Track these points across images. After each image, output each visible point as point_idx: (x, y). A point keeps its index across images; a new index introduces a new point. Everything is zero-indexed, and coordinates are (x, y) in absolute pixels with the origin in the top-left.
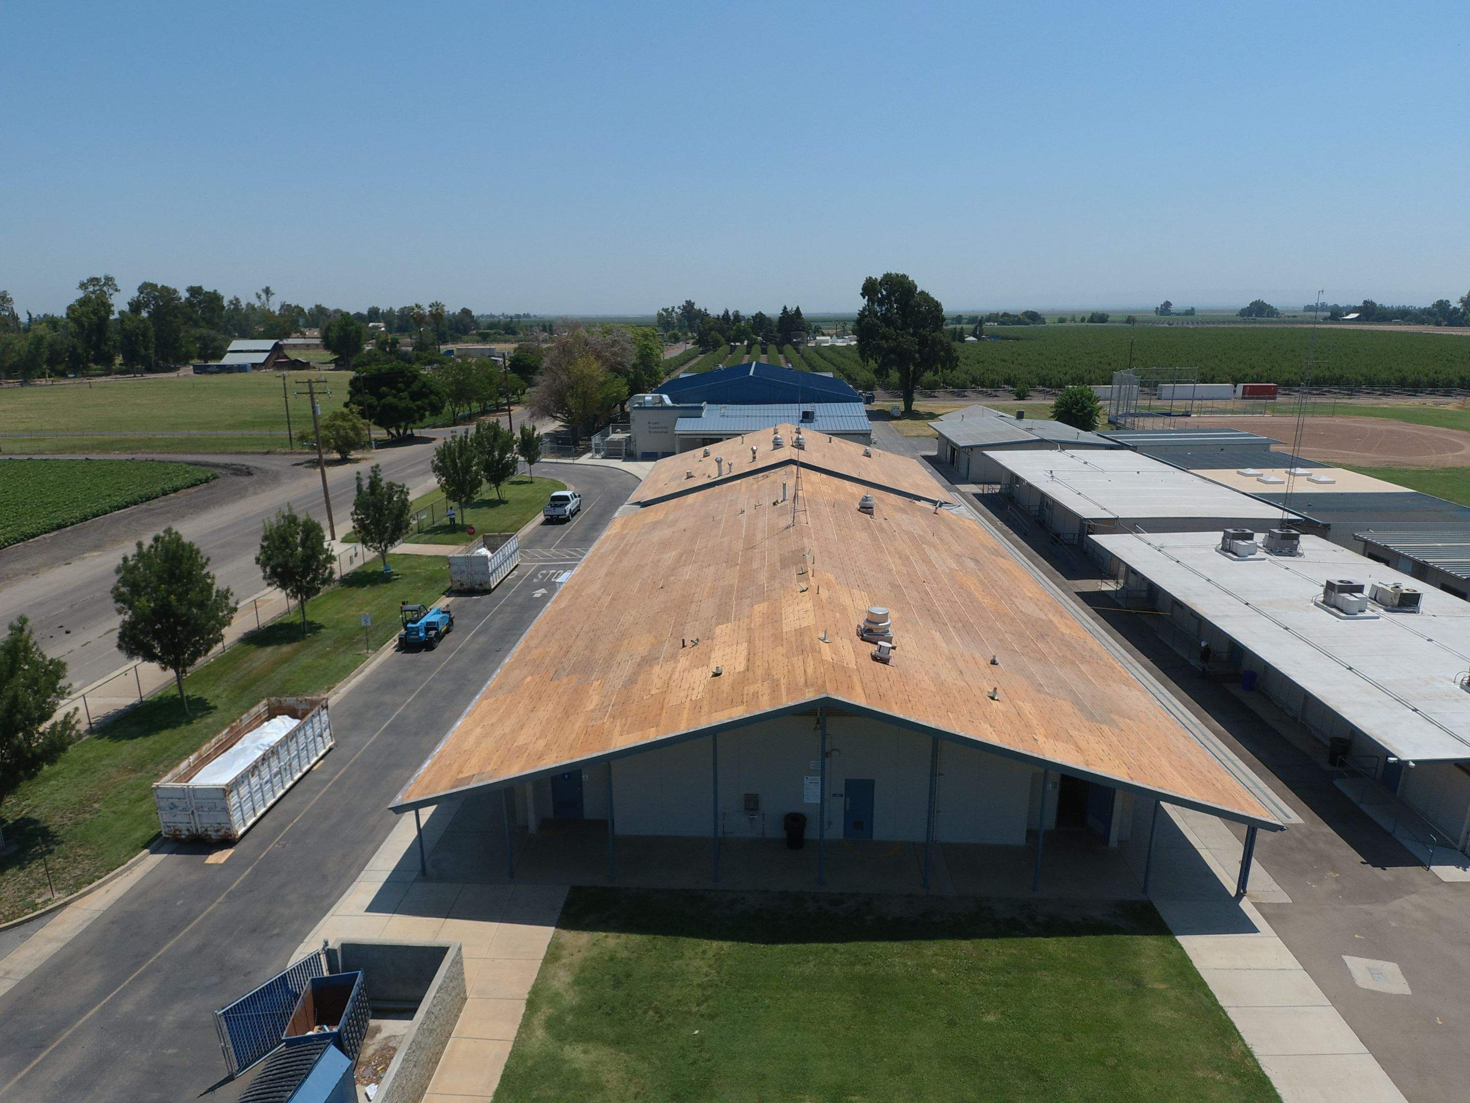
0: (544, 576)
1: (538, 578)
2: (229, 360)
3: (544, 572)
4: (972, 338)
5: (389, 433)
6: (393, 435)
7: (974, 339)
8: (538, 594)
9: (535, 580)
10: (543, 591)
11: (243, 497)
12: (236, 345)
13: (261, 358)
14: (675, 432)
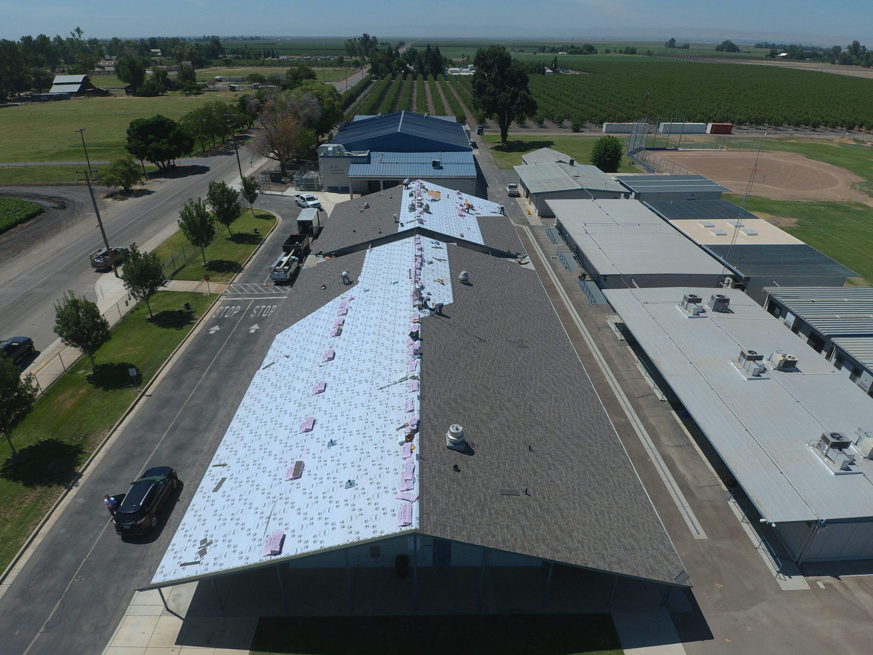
0: (258, 310)
1: (253, 313)
2: (55, 90)
3: (258, 307)
4: (549, 71)
5: (158, 165)
6: (160, 166)
7: (551, 71)
8: (254, 328)
9: (252, 316)
10: (256, 327)
11: (59, 231)
12: (58, 79)
13: (75, 88)
14: (349, 176)
